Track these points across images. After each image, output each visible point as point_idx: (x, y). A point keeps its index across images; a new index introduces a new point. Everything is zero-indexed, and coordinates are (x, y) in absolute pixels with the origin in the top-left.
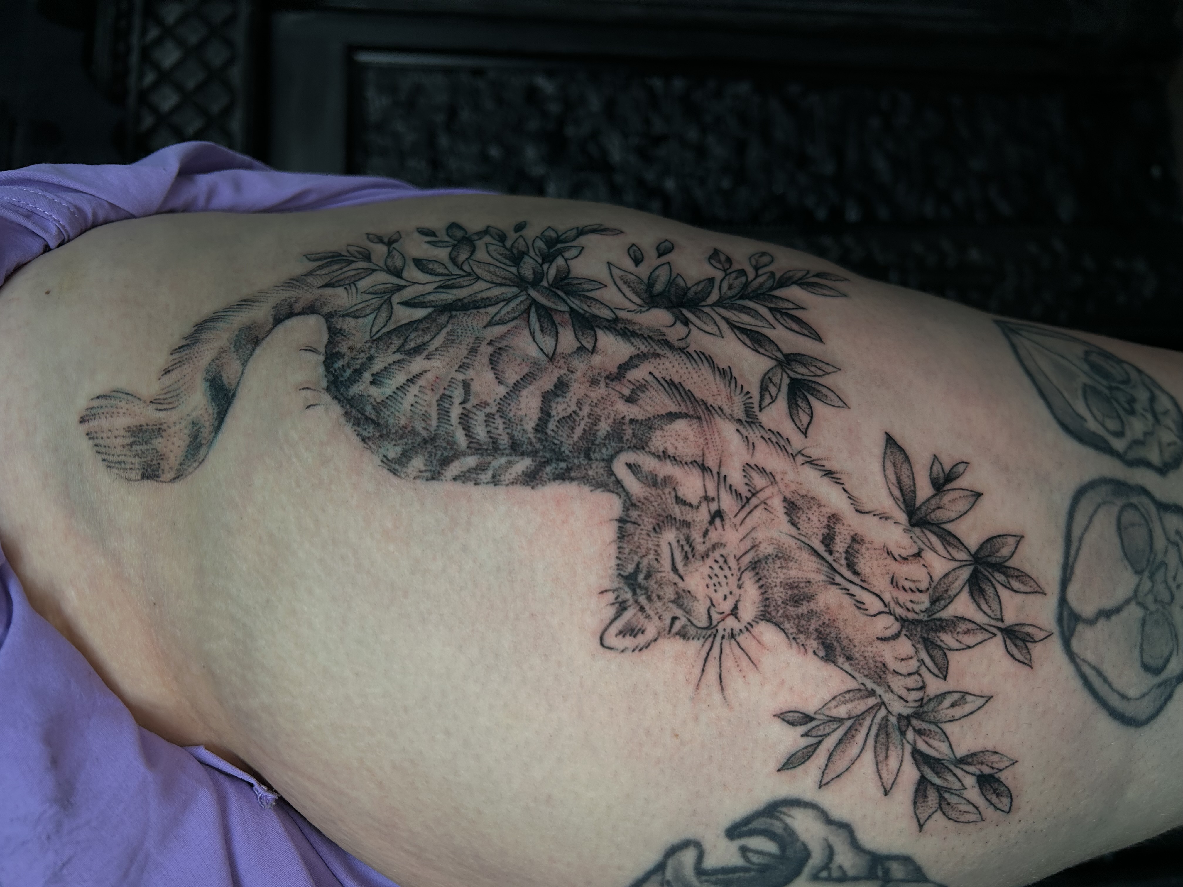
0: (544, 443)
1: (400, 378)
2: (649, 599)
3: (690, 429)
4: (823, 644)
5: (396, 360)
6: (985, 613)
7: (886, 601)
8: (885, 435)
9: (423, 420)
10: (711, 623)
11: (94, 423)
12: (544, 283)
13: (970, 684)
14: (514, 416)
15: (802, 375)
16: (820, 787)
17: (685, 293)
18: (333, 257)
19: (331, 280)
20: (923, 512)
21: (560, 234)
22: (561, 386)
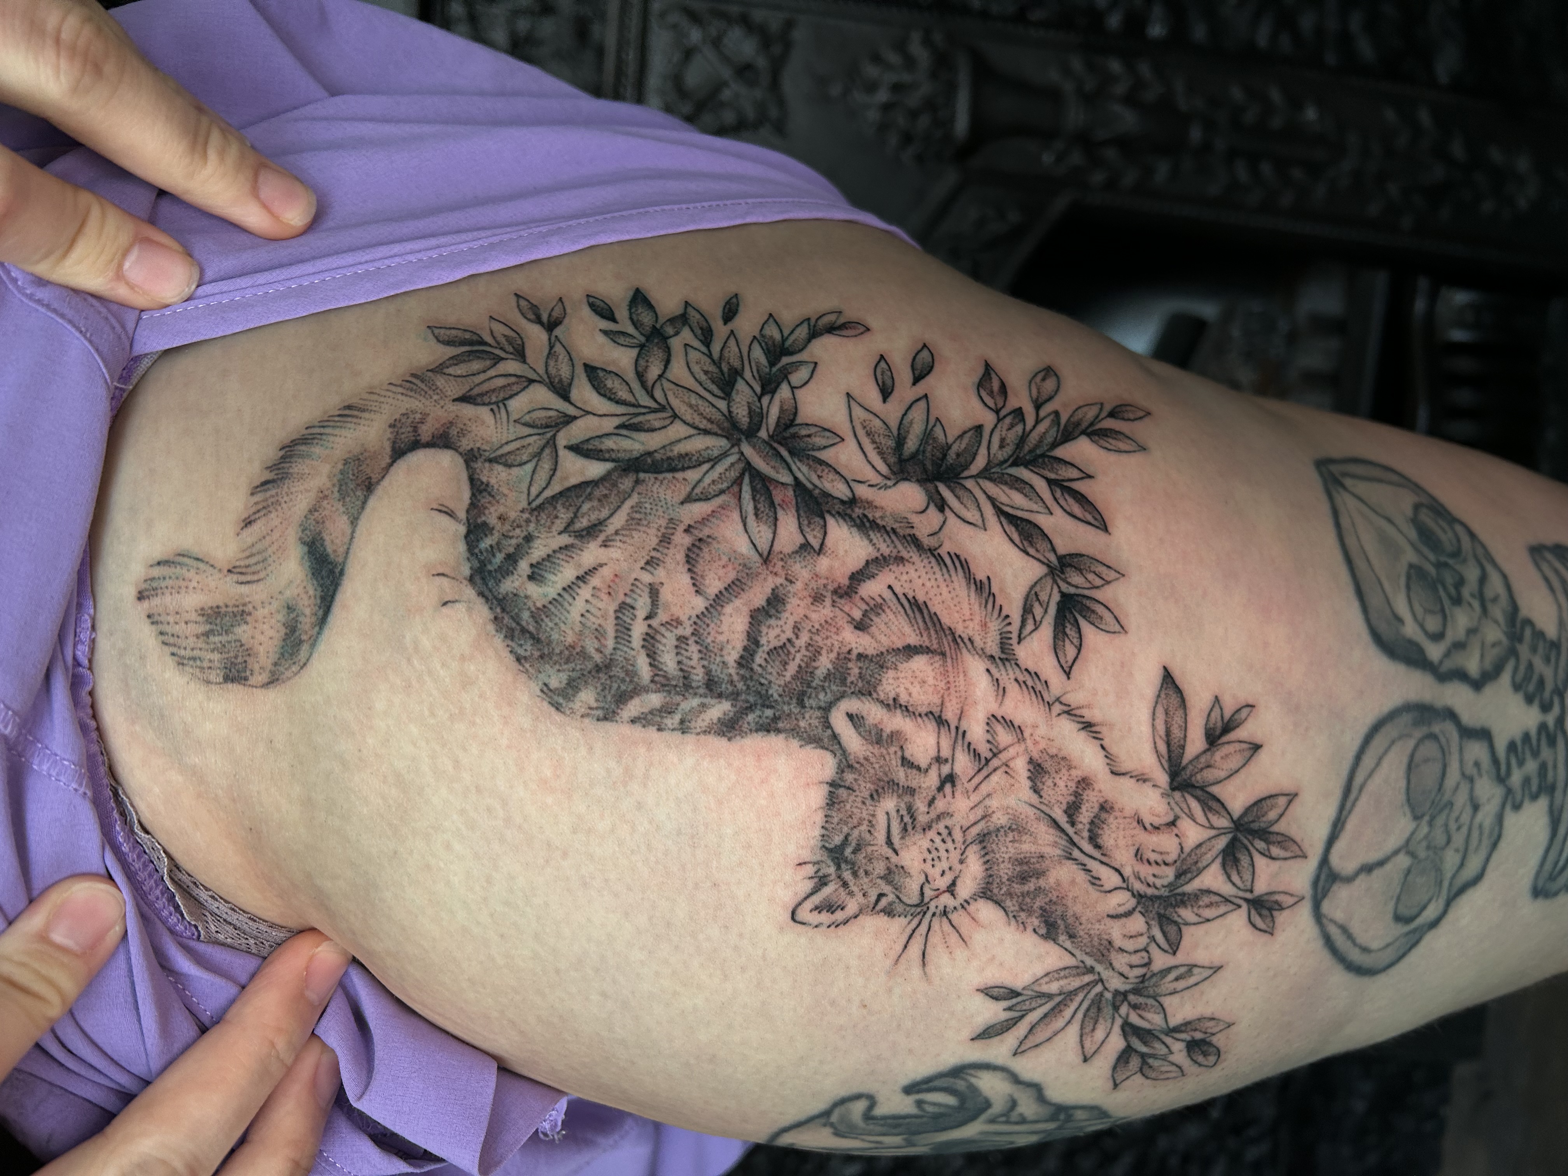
0: (749, 682)
1: (567, 573)
2: (855, 874)
3: (931, 668)
4: (1046, 923)
5: (563, 545)
6: (1234, 884)
7: (1126, 875)
8: (1163, 671)
9: (596, 638)
10: (922, 900)
11: (156, 601)
12: (763, 434)
13: (1200, 957)
14: (713, 642)
15: (1077, 587)
16: (1015, 1054)
17: (945, 456)
18: (471, 343)
19: (471, 389)
20: (1188, 773)
21: (785, 335)
22: (775, 603)
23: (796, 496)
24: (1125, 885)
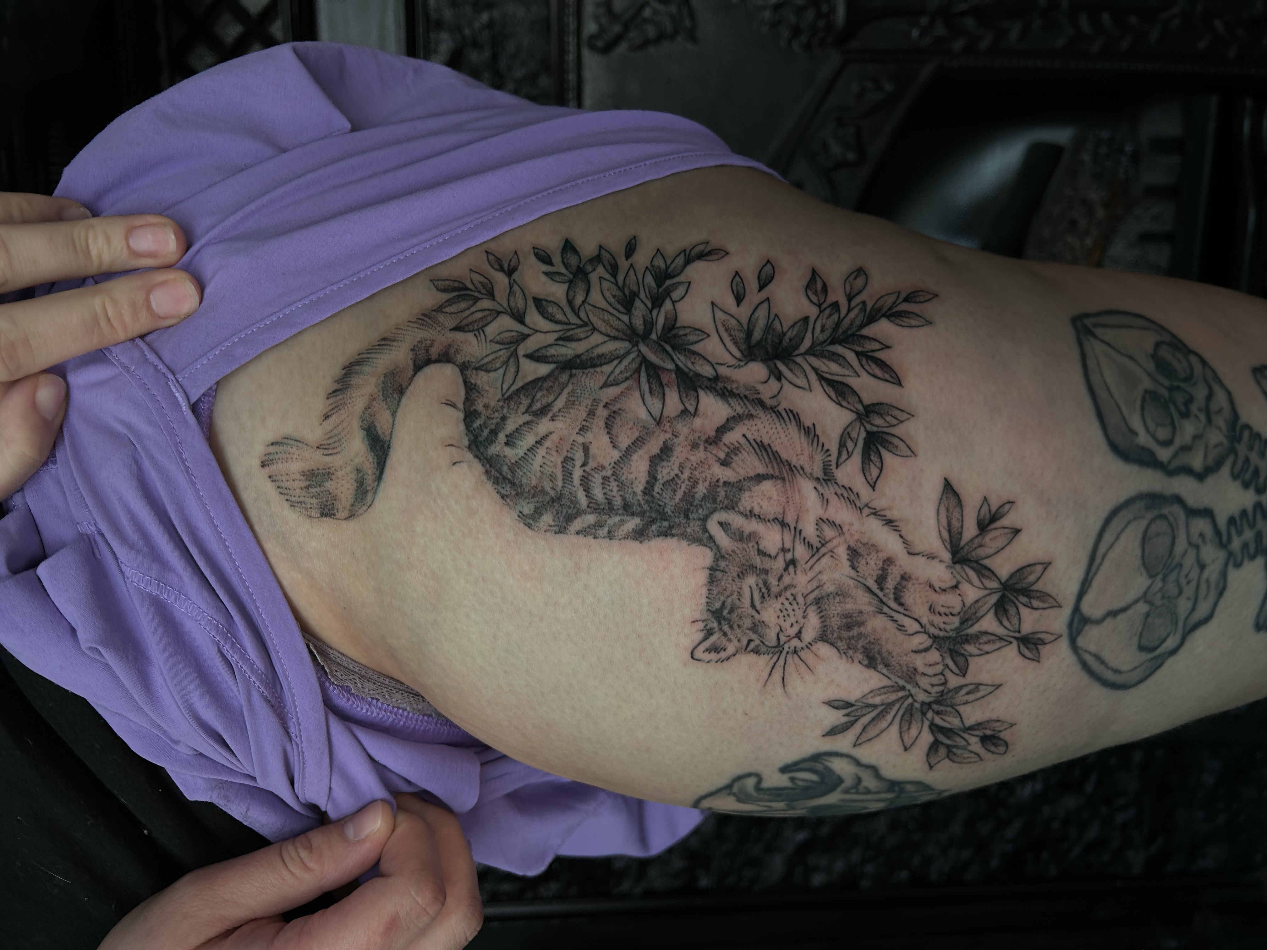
0: (651, 504)
1: (529, 440)
2: (731, 627)
3: (774, 489)
4: (867, 656)
5: (525, 421)
7: (924, 623)
8: (943, 481)
9: (551, 480)
10: (779, 643)
11: (274, 468)
12: (654, 336)
13: (984, 677)
14: (626, 479)
15: (878, 426)
16: (854, 746)
17: (781, 341)
18: (458, 289)
21: (668, 263)
22: (666, 451)
23: (677, 378)
24: (923, 630)
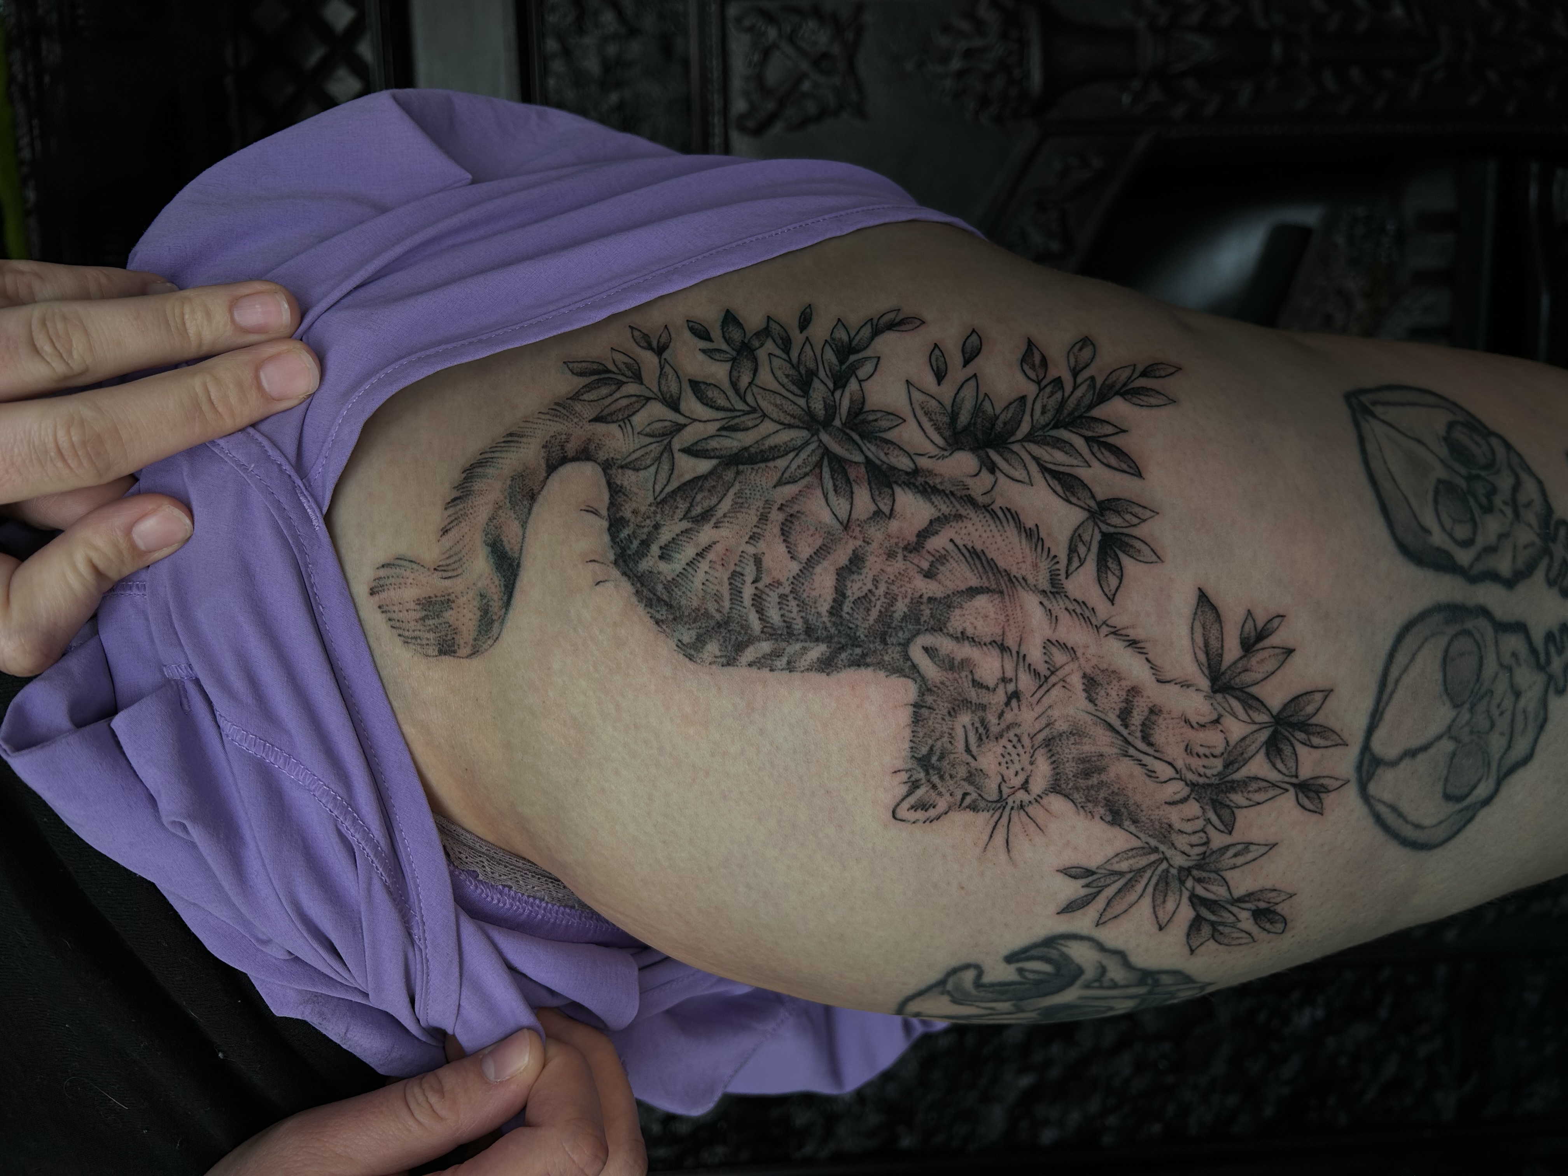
0: (839, 627)
1: (689, 551)
2: (942, 778)
3: (991, 605)
4: (1111, 810)
5: (683, 529)
6: (1279, 771)
7: (1178, 767)
8: (1197, 591)
9: (716, 601)
10: (1001, 797)
11: (384, 595)
13: (1256, 835)
14: (808, 597)
16: (1097, 925)
17: (994, 425)
18: (598, 372)
19: (602, 411)
20: (1227, 676)
21: (852, 336)
22: (856, 561)
23: (867, 472)
24: (1178, 776)
